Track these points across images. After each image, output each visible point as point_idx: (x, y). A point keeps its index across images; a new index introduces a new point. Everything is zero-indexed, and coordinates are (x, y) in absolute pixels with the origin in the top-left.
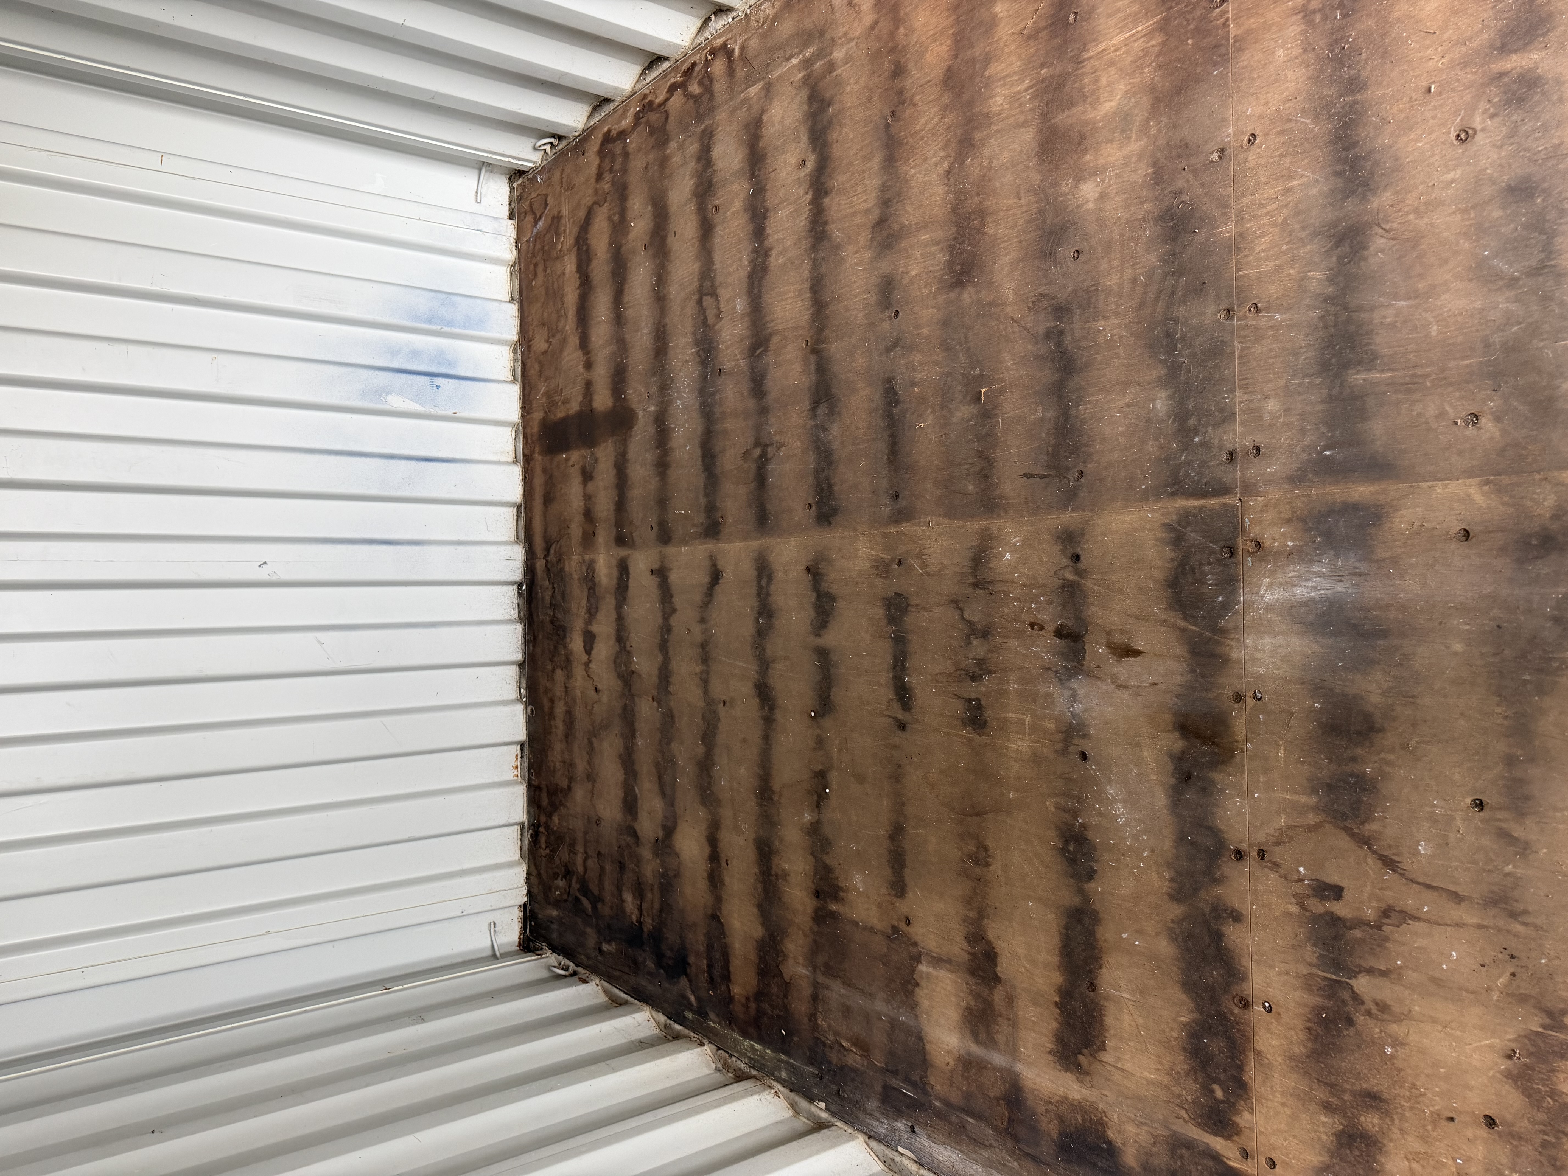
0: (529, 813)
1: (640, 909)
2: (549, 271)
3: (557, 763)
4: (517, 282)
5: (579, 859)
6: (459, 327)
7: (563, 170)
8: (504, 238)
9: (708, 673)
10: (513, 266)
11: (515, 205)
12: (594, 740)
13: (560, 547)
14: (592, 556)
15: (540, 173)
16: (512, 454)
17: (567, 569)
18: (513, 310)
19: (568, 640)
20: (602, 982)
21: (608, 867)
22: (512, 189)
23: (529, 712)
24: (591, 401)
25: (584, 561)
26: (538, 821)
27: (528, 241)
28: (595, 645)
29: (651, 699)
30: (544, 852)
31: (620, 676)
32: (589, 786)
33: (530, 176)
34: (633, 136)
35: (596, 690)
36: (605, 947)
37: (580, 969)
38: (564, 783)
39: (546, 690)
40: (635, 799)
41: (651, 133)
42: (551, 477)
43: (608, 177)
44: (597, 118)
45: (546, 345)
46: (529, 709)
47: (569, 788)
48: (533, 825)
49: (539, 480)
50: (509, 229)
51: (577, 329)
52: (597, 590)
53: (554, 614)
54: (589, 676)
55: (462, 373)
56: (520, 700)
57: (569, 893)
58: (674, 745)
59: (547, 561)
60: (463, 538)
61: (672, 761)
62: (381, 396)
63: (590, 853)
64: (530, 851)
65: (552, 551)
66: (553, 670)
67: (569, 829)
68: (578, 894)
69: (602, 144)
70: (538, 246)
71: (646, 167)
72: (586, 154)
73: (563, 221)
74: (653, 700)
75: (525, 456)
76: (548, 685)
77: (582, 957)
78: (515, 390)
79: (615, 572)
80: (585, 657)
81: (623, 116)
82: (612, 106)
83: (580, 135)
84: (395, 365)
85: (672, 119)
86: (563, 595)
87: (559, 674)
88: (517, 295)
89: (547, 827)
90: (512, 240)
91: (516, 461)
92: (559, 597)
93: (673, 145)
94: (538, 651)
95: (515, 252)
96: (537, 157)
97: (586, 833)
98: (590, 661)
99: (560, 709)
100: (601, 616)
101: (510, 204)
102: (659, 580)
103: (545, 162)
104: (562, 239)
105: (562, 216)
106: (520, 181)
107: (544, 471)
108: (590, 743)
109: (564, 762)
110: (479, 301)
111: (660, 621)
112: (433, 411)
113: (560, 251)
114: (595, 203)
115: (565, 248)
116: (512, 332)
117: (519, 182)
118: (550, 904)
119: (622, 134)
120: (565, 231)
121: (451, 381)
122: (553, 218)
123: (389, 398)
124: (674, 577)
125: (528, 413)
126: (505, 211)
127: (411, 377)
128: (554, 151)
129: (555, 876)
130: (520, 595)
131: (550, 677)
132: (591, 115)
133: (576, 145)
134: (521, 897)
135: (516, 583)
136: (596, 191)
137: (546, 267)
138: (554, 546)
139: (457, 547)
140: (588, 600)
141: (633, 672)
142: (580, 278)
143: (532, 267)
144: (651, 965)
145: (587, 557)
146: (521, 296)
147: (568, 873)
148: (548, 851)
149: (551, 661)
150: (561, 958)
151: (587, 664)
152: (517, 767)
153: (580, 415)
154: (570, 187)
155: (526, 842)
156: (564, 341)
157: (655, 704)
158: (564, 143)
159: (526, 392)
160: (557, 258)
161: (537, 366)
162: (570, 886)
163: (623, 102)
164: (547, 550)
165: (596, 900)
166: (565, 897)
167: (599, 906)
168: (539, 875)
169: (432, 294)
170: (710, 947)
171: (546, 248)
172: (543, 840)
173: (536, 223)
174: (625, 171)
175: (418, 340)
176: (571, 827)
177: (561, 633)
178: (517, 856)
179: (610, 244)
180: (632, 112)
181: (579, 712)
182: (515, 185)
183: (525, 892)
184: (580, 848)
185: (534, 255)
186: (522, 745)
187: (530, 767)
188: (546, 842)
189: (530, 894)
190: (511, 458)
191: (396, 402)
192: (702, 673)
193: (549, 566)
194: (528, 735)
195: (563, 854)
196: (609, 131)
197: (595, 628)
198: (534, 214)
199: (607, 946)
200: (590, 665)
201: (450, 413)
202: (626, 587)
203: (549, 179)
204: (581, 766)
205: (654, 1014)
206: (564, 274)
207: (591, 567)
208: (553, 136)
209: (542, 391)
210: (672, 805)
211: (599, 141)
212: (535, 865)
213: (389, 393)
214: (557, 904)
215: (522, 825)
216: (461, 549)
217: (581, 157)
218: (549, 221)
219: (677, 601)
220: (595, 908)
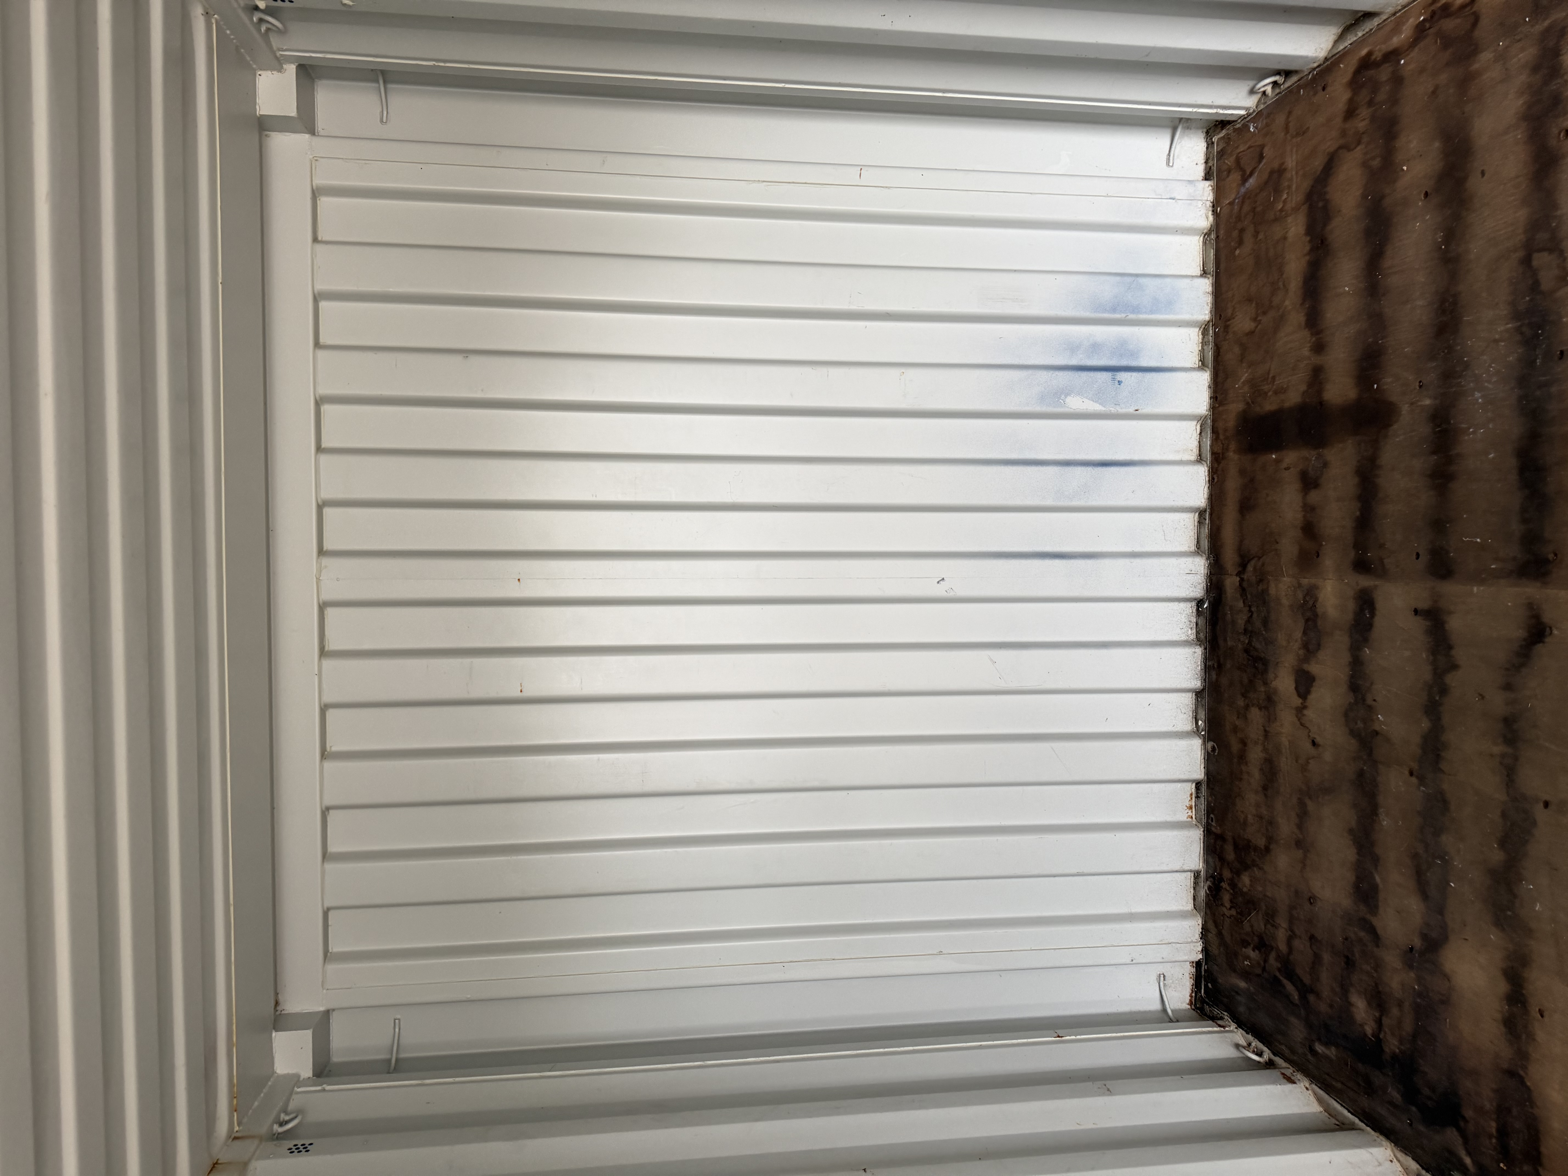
0: (1206, 862)
1: (1379, 1022)
2: (1261, 236)
3: (1250, 817)
4: (1212, 253)
5: (1281, 935)
6: (1146, 313)
7: (1290, 113)
8: (1200, 203)
9: (1516, 758)
10: (1207, 234)
11: (1214, 163)
12: (1309, 803)
13: (1263, 565)
14: (1313, 581)
15: (1253, 120)
16: (1196, 451)
17: (1272, 591)
18: (1206, 285)
19: (1271, 675)
20: (1314, 1086)
21: (1326, 957)
22: (1210, 145)
23: (1210, 749)
24: (1320, 392)
25: (1300, 585)
26: (1220, 874)
27: (1231, 204)
28: (1313, 689)
29: (1407, 773)
30: (1227, 910)
31: (1353, 733)
32: (1300, 853)
33: (1238, 126)
34: (1412, 55)
35: (1314, 743)
36: (1319, 1048)
37: (1278, 1060)
38: (1261, 842)
39: (1235, 729)
40: (1375, 888)
41: (1446, 46)
42: (1252, 480)
43: (1364, 113)
44: (1351, 39)
45: (1253, 325)
46: (1210, 745)
47: (1267, 849)
48: (1212, 876)
49: (1233, 485)
50: (1206, 191)
51: (1302, 304)
52: (1319, 623)
53: (1250, 643)
54: (1302, 724)
55: (1144, 363)
56: (1197, 732)
57: (1264, 969)
58: (1447, 840)
59: (1242, 580)
60: (1138, 549)
61: (1442, 858)
62: (1059, 398)
63: (1297, 932)
64: (1207, 904)
65: (1250, 568)
66: (1247, 707)
67: (1265, 895)
68: (1278, 974)
69: (1358, 71)
70: (1246, 208)
71: (1434, 92)
72: (1328, 89)
73: (1288, 175)
74: (1411, 774)
75: (1213, 453)
76: (1237, 723)
77: (1283, 1047)
78: (1204, 378)
79: (1351, 606)
80: (1298, 701)
81: (1397, 29)
82: (1376, 21)
83: (1318, 66)
84: (1074, 362)
85: (1484, 22)
86: (1265, 622)
87: (1255, 714)
88: (1211, 267)
89: (1233, 885)
90: (1209, 204)
91: (1200, 459)
92: (1258, 624)
93: (1486, 57)
94: (1224, 681)
95: (1211, 218)
96: (1251, 102)
97: (1292, 908)
98: (1305, 707)
99: (1256, 754)
100: (1324, 655)
101: (1206, 162)
102: (1428, 623)
103: (1262, 107)
104: (1285, 196)
105: (1285, 170)
106: (1223, 133)
107: (1242, 472)
108: (1302, 804)
109: (1261, 817)
110: (1168, 280)
111: (1427, 674)
112: (1113, 410)
113: (1281, 210)
114: (1340, 148)
115: (1289, 206)
116: (1203, 311)
117: (1222, 135)
118: (1234, 971)
119: (1393, 55)
120: (1289, 187)
121: (1135, 374)
122: (1272, 173)
123: (1069, 400)
124: (1455, 624)
125: (1221, 404)
126: (1200, 170)
127: (1092, 374)
128: (1277, 91)
129: (1245, 943)
130: (1199, 613)
131: (1243, 714)
132: (1340, 38)
133: (1314, 78)
134: (1195, 952)
135: (1195, 599)
136: (1343, 133)
137: (1257, 233)
138: (1253, 563)
139: (1132, 560)
140: (1305, 633)
141: (1377, 733)
142: (1310, 241)
143: (1235, 234)
144: (1395, 1095)
145: (1305, 582)
146: (1217, 269)
147: (1263, 945)
148: (1233, 912)
149: (1244, 695)
150: (1250, 1037)
151: (1300, 711)
152: (1191, 808)
153: (1302, 410)
154: (1302, 132)
155: (1202, 893)
156: (1281, 319)
157: (1414, 780)
158: (1294, 79)
159: (1220, 379)
160: (1276, 220)
161: (1237, 350)
162: (1265, 961)
163: (1394, 14)
164: (1243, 566)
165: (1305, 991)
166: (1258, 971)
167: (1311, 998)
168: (1220, 934)
169: (1118, 278)
170: (1502, 1111)
171: (1259, 209)
172: (1226, 898)
173: (1244, 180)
174: (1394, 100)
175: (1100, 332)
176: (1269, 894)
177: (1260, 666)
178: (1190, 906)
179: (1364, 196)
180: (1412, 22)
181: (1285, 763)
182: (1215, 139)
183: (1200, 948)
184: (1282, 922)
185: (1239, 218)
186: (1198, 784)
187: (1209, 811)
188: (1231, 901)
189: (1205, 950)
190: (1193, 456)
191: (1075, 403)
192: (1503, 756)
193: (1245, 585)
194: (1208, 773)
195: (1256, 922)
196: (1370, 54)
197: (1314, 668)
198: (1243, 170)
199: (1323, 1048)
200: (1305, 712)
201: (1131, 410)
202: (1369, 626)
203: (1267, 125)
204: (1286, 827)
205: (1400, 1155)
206: (1285, 238)
207: (1311, 593)
208: (1278, 73)
209: (1243, 379)
210: (1441, 911)
211: (1351, 69)
212: (1215, 922)
213: (1067, 395)
214: (1246, 975)
215: (1197, 875)
216: (1137, 561)
217: (1321, 93)
218: (1265, 176)
219: (1460, 654)
220: (1303, 996)
